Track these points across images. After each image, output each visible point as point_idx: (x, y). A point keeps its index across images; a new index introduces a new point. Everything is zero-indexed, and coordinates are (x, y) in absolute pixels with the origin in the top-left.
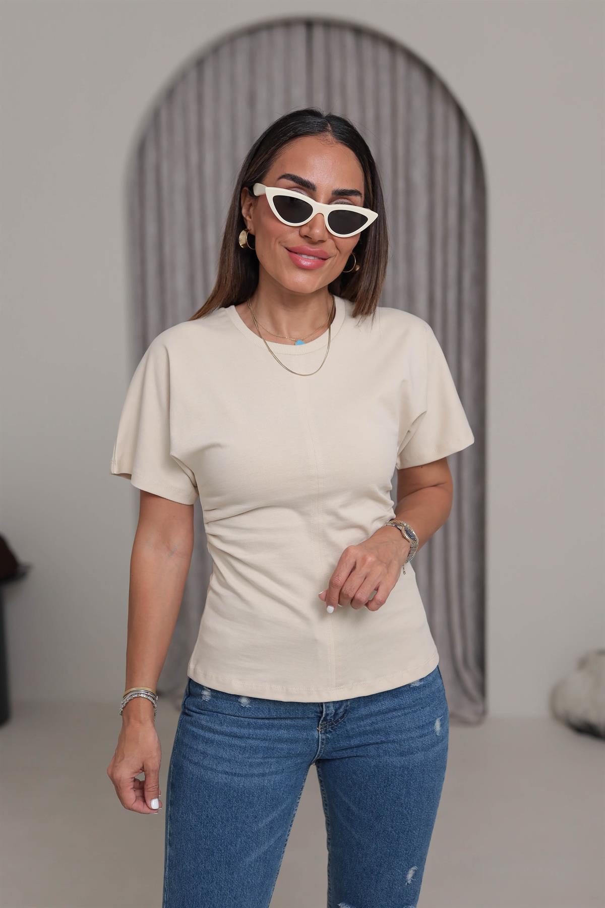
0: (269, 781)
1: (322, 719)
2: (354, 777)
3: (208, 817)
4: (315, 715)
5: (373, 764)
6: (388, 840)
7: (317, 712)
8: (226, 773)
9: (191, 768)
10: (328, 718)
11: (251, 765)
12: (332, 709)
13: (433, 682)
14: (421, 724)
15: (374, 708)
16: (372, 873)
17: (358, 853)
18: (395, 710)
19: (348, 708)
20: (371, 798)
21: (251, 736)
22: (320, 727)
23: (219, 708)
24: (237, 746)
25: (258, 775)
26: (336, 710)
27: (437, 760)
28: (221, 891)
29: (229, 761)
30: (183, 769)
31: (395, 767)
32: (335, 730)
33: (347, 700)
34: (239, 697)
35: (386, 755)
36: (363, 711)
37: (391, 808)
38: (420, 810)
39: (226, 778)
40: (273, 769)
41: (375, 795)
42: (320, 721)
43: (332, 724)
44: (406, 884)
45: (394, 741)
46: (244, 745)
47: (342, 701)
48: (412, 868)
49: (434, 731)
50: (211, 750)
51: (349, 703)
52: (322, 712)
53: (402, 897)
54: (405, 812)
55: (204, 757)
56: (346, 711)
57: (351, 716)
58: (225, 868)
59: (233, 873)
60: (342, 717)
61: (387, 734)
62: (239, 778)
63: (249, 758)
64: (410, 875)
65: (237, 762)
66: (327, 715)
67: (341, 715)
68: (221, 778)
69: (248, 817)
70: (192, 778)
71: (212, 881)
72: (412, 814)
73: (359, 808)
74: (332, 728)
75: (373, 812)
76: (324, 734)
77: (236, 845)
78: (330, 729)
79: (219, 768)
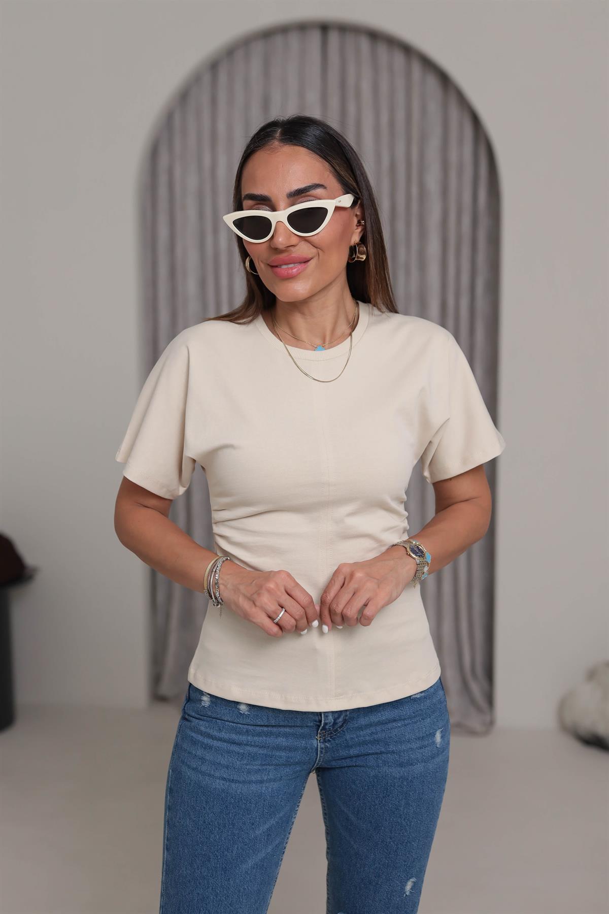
0: (267, 788)
1: (321, 728)
2: (353, 786)
3: (205, 823)
4: (314, 724)
5: (372, 774)
6: (386, 851)
7: (316, 721)
8: (224, 779)
9: (189, 773)
10: (327, 727)
11: (249, 772)
12: (331, 719)
13: (434, 693)
14: (421, 735)
15: (374, 718)
16: (370, 884)
17: (356, 863)
18: (395, 721)
19: (347, 718)
20: (370, 808)
21: (249, 743)
22: (318, 736)
23: (218, 714)
24: (235, 753)
25: (256, 782)
26: (335, 720)
27: (437, 772)
28: (216, 897)
29: (227, 767)
30: (181, 774)
31: (395, 778)
32: (334, 739)
33: (346, 711)
34: (238, 703)
35: (385, 765)
36: (363, 721)
37: (389, 819)
38: (419, 822)
39: (223, 784)
40: (271, 776)
41: (374, 806)
42: (318, 730)
43: (331, 733)
44: (405, 895)
45: (393, 752)
46: (242, 751)
47: (341, 712)
48: (411, 880)
49: (434, 743)
50: (209, 756)
51: (348, 713)
52: (320, 721)
53: (400, 909)
54: (404, 823)
55: (202, 763)
56: (345, 721)
57: (350, 725)
59: (229, 879)
60: (340, 727)
61: (387, 744)
62: (237, 784)
63: (247, 765)
64: (409, 886)
65: (234, 768)
66: (326, 724)
67: (340, 724)
68: (219, 784)
69: (244, 824)
70: (190, 784)
71: (208, 887)
72: (410, 825)
73: (358, 818)
74: (331, 737)
75: (371, 822)
76: (323, 742)
77: (232, 852)
78: (329, 738)
79: (217, 774)
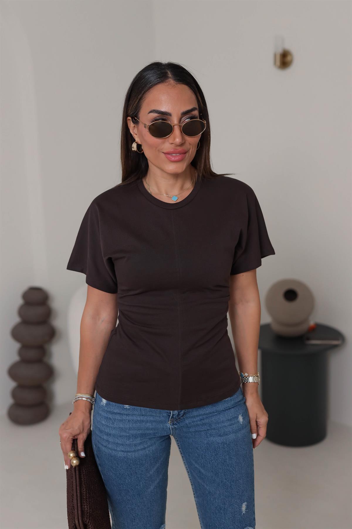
0: (149, 451)
1: (171, 417)
2: (198, 451)
4: (167, 415)
5: (206, 442)
6: (225, 487)
7: (168, 413)
8: (123, 451)
10: (174, 417)
11: (135, 445)
14: (230, 418)
15: (202, 412)
16: (221, 509)
17: (211, 498)
19: (185, 411)
20: (210, 463)
21: (131, 429)
22: (170, 421)
23: (111, 409)
24: (124, 436)
25: (142, 450)
26: (179, 413)
28: (139, 507)
29: (122, 445)
31: (219, 443)
32: (179, 423)
35: (211, 436)
36: (195, 413)
37: (222, 468)
38: (240, 468)
39: (123, 454)
40: (149, 444)
41: (211, 461)
42: (169, 419)
43: (177, 420)
44: (242, 514)
45: (214, 429)
46: (128, 435)
48: (244, 503)
49: (238, 422)
50: (111, 439)
52: (170, 413)
53: (242, 523)
54: (231, 469)
55: (109, 443)
56: (185, 413)
57: (188, 415)
58: (138, 497)
59: (143, 498)
60: (182, 416)
61: (210, 425)
62: (131, 453)
63: (133, 441)
64: (243, 508)
65: (126, 445)
66: (173, 415)
68: (121, 454)
72: (235, 470)
73: (205, 470)
74: (177, 422)
75: (212, 471)
76: (172, 425)
77: (140, 486)
78: (176, 423)
79: (118, 449)
